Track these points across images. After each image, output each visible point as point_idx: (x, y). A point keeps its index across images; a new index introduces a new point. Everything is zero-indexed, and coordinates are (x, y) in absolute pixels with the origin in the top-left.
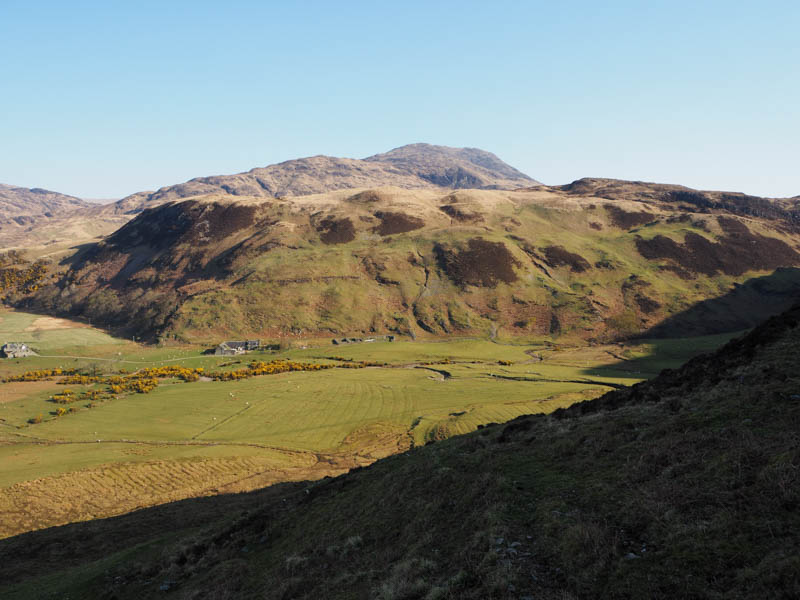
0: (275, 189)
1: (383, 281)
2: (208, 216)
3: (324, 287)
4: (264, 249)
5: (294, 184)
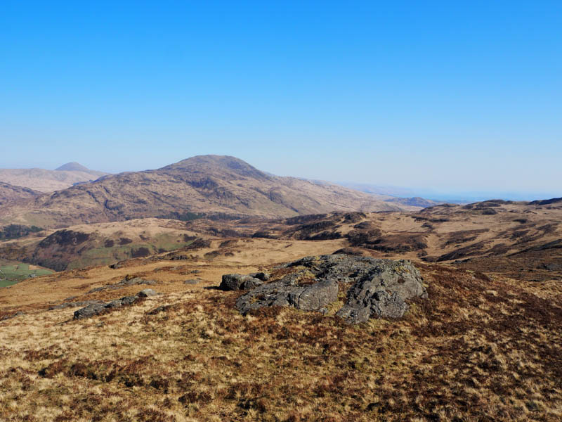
0: (112, 193)
1: (116, 258)
2: (76, 236)
3: (102, 260)
4: (90, 249)
5: (122, 190)
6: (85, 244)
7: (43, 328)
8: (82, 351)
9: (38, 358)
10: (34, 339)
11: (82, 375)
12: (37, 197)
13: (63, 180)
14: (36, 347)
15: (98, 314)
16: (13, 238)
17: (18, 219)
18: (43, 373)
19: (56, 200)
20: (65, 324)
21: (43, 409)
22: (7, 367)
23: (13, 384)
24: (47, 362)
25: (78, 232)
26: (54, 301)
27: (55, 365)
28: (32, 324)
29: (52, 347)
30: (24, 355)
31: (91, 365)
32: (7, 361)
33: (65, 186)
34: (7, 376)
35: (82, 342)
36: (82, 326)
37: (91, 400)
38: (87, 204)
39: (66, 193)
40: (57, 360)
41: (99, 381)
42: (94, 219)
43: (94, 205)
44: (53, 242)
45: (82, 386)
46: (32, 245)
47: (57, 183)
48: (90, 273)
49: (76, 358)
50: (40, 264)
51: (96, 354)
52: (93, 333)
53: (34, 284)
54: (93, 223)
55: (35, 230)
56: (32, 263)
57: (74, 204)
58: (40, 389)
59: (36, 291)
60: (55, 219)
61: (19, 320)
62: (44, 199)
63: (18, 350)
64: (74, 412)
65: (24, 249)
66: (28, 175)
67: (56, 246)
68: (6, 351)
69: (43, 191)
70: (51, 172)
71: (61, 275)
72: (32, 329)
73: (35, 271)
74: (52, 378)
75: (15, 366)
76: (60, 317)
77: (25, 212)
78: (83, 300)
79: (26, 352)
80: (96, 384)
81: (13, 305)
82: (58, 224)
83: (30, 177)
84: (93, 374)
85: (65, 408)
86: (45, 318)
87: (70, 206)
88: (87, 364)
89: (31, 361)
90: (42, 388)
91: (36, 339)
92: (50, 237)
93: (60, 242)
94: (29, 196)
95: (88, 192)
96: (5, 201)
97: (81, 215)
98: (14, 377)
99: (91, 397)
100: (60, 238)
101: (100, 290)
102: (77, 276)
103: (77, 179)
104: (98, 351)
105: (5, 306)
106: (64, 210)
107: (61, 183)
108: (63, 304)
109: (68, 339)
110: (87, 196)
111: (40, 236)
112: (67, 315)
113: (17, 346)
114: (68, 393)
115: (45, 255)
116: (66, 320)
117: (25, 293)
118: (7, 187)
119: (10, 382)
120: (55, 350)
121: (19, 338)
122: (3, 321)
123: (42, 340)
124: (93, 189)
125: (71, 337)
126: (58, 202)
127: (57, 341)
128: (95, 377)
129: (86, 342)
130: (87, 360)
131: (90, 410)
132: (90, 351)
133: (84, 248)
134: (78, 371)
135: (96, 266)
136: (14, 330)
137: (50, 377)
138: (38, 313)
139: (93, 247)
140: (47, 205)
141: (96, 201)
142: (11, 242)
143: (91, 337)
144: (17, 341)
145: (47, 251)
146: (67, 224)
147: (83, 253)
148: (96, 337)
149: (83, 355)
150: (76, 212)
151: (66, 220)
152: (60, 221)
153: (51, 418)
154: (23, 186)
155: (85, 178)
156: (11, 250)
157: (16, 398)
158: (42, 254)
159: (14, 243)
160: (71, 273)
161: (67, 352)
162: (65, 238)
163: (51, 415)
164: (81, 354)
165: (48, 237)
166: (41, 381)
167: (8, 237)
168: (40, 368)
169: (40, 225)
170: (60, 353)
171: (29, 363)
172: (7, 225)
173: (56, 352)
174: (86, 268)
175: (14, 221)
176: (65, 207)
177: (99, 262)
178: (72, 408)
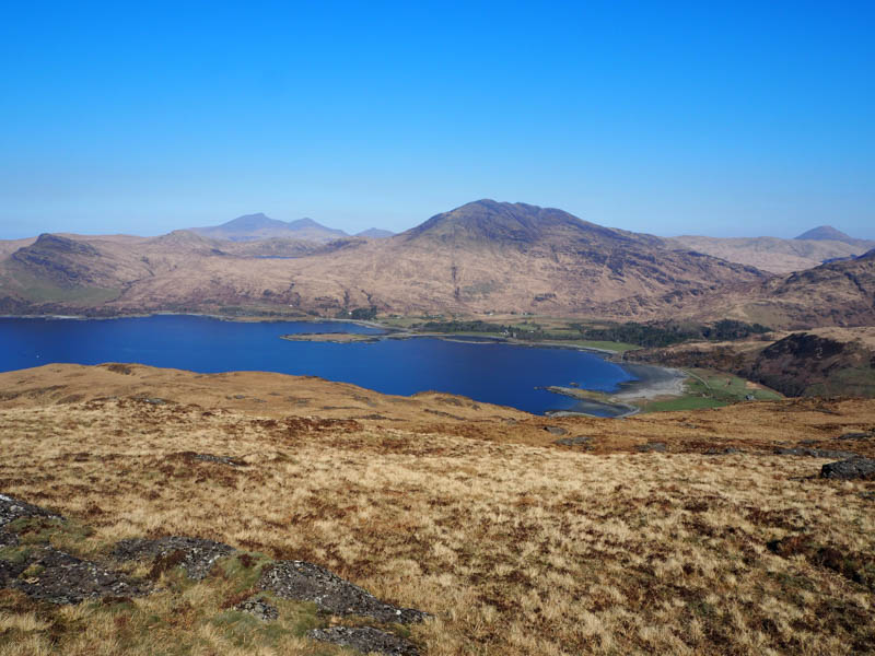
2: (822, 345)
6: (836, 359)
7: (771, 480)
8: (837, 531)
9: (766, 523)
10: (758, 491)
11: (836, 569)
12: (764, 280)
13: (805, 255)
14: (763, 505)
15: (863, 478)
16: (726, 339)
17: (735, 311)
18: (773, 546)
19: (794, 285)
20: (807, 481)
21: (774, 601)
22: (723, 524)
23: (732, 551)
24: (780, 533)
25: (826, 339)
26: (782, 441)
27: (792, 540)
28: (755, 469)
29: (787, 512)
30: (747, 513)
31: (851, 557)
32: (722, 515)
33: (809, 263)
34: (722, 536)
35: (836, 516)
36: (834, 490)
37: (851, 613)
38: (844, 295)
39: (810, 275)
40: (795, 534)
41: (865, 588)
42: (855, 319)
43: (857, 297)
44: (784, 350)
45: (836, 586)
46: (752, 353)
47: (796, 259)
48: (841, 407)
49: (827, 539)
50: (763, 382)
51: (861, 541)
52: (854, 506)
53: (754, 411)
54: (850, 326)
55: (759, 329)
56: (751, 378)
57: (822, 294)
58: (770, 570)
59: (754, 421)
60: (790, 316)
61: (735, 459)
62: (774, 284)
63: (737, 503)
64: (821, 621)
65: (741, 356)
66: (753, 247)
67: (789, 358)
68: (720, 501)
69: (775, 271)
70: (786, 242)
71: (794, 403)
72: (755, 476)
73: (755, 391)
74: (787, 559)
75: (734, 526)
76: (797, 467)
77: (746, 302)
78: (828, 448)
79: (750, 509)
80: (861, 591)
81: (722, 436)
82: (795, 323)
83: (756, 250)
84: (854, 573)
85: (807, 611)
86: (773, 465)
87: (816, 296)
88: (845, 554)
89: (756, 524)
90: (772, 569)
91: (762, 493)
92: (781, 343)
93: (795, 352)
94: (753, 278)
95: (849, 275)
96: (719, 285)
97: (833, 312)
98: (733, 541)
99: (850, 608)
100: (797, 345)
101: (860, 437)
102: (820, 408)
103: (831, 253)
104: (864, 538)
105: (710, 434)
106: (805, 302)
107: (802, 259)
108: (795, 448)
109: (813, 505)
110: (846, 282)
111: (765, 339)
112: (809, 468)
113: (735, 497)
114: (812, 590)
115: (771, 368)
116: (807, 475)
117: (738, 422)
118: (722, 264)
119: (726, 546)
120: (793, 517)
121: (737, 485)
122: (713, 456)
123: (770, 497)
124: (857, 271)
125: (817, 503)
126: (795, 290)
127: (795, 504)
128: (857, 578)
129: (844, 519)
130: (845, 548)
131: (849, 629)
132: (851, 534)
133: (834, 366)
134: (828, 558)
135: (851, 397)
136: (731, 473)
137: (785, 556)
138: (762, 455)
139: (850, 365)
140: (779, 292)
141: (861, 290)
142: (724, 344)
143: (852, 512)
144: (735, 490)
145: (776, 362)
146: (808, 325)
147: (833, 373)
148: (860, 513)
149: (838, 537)
150: (824, 306)
151: (807, 318)
152: (798, 319)
153: (785, 618)
154: (745, 263)
155: (843, 251)
156: (722, 356)
157: (735, 572)
158: (766, 367)
159: (727, 347)
160: (810, 403)
161: (812, 526)
162: (803, 346)
163: (785, 614)
164: (834, 534)
165: (777, 342)
166: (770, 557)
167: (720, 337)
168: (769, 538)
169: (765, 323)
170: (800, 524)
171: (753, 525)
172: (720, 319)
173: (795, 521)
174: (836, 397)
175: (730, 315)
176: (807, 296)
177: (858, 391)
178: (819, 614)
